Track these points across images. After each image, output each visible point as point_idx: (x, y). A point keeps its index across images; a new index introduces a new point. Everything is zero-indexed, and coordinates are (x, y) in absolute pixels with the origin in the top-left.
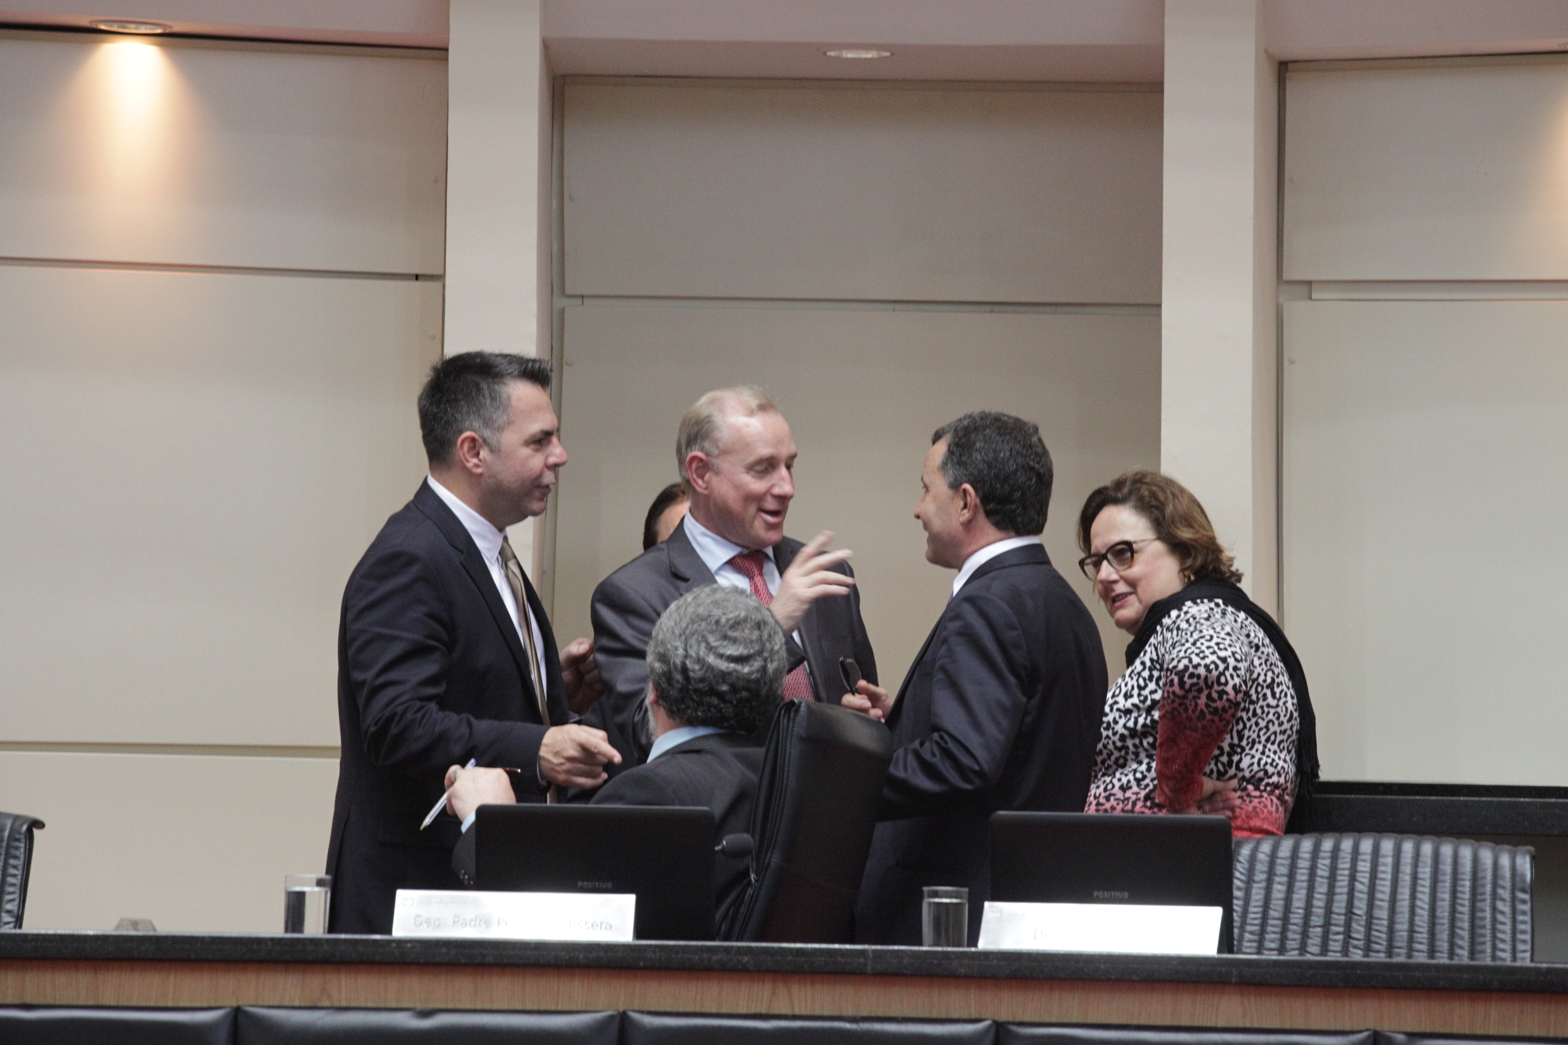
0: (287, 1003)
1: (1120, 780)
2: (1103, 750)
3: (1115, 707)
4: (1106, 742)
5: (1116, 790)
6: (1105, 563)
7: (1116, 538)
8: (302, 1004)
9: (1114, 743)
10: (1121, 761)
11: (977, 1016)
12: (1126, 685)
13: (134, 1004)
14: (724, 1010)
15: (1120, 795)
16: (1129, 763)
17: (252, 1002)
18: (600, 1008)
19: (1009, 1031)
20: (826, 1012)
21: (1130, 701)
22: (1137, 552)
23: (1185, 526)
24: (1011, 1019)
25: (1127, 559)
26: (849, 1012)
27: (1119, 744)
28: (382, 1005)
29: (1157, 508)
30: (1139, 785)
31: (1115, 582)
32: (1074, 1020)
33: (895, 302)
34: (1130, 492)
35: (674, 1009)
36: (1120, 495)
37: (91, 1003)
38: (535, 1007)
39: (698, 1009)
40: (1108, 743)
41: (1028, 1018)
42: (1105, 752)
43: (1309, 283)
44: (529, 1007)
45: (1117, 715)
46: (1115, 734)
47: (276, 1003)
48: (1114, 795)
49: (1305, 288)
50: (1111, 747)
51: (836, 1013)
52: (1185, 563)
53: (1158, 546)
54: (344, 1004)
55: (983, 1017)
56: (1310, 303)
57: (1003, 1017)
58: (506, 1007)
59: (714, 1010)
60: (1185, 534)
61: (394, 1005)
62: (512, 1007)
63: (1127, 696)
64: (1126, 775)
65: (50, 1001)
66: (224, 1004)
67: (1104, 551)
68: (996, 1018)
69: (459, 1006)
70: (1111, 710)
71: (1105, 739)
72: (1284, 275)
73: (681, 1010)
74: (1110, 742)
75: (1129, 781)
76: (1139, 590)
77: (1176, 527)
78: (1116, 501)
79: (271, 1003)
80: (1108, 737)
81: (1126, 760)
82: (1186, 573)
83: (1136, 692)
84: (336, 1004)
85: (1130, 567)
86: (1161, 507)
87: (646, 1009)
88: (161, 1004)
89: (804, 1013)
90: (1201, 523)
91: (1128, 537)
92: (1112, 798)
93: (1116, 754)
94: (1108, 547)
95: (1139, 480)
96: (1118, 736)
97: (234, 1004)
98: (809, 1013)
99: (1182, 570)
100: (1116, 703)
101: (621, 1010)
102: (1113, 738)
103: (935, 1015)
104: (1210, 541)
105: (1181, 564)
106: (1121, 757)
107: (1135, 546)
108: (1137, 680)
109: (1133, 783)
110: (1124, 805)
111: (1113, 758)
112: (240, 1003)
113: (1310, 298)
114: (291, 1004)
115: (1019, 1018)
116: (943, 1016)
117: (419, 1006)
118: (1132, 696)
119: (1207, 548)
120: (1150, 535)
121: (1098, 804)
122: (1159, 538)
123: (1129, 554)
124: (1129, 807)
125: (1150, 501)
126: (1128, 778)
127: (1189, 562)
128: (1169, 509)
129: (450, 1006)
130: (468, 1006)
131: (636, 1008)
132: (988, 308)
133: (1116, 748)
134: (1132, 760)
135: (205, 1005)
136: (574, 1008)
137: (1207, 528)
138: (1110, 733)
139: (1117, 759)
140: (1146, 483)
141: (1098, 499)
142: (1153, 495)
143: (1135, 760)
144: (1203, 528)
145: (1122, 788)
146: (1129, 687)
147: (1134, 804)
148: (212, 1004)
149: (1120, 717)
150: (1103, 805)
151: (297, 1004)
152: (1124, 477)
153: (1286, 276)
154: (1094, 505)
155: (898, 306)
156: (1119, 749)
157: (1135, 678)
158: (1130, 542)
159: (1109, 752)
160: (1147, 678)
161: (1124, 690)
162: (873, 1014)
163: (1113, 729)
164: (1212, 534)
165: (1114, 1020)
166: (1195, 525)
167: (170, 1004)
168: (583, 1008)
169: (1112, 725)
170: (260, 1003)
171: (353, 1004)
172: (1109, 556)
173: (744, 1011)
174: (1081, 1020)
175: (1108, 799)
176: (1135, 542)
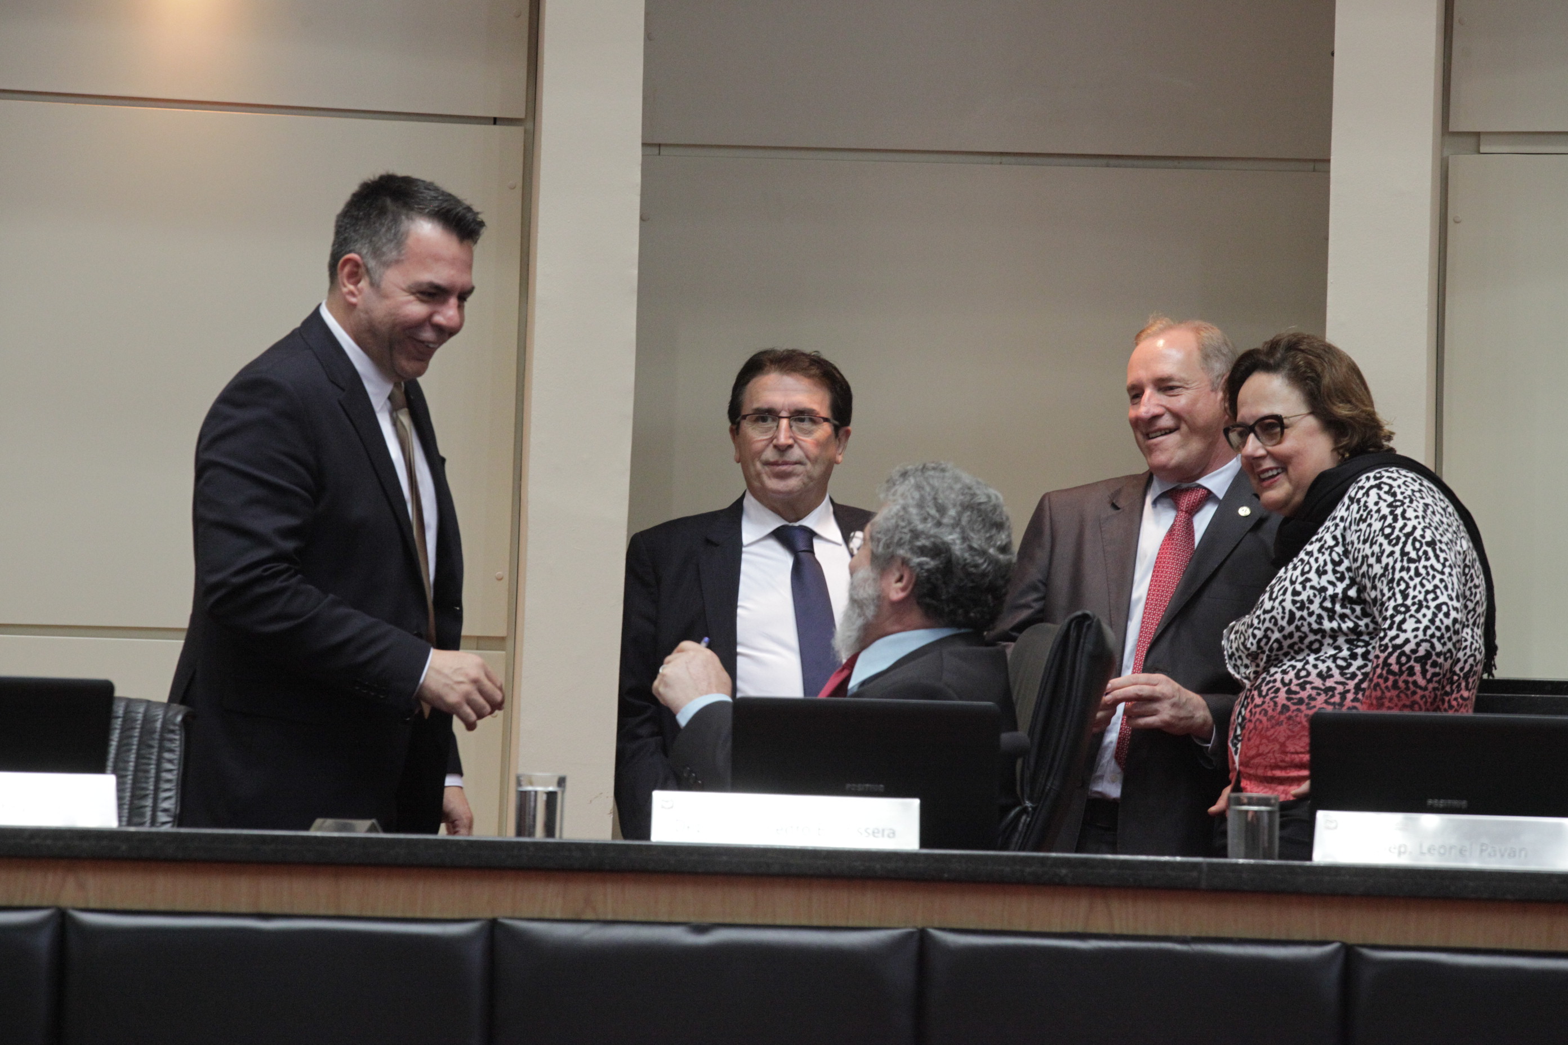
0: (547, 916)
1: (1315, 666)
2: (1295, 633)
3: (1308, 585)
4: (1299, 623)
5: (1313, 677)
6: (1252, 436)
7: (1266, 410)
8: (565, 917)
9: (1310, 624)
10: (1316, 646)
11: (1323, 938)
12: (1317, 560)
13: (379, 914)
14: (1036, 928)
15: (1318, 682)
16: (1325, 648)
17: (510, 914)
18: (896, 925)
19: (1360, 956)
20: (1151, 932)
21: (1325, 578)
22: (1287, 427)
23: (1342, 402)
24: (1361, 942)
25: (1276, 434)
26: (1176, 931)
27: (1315, 626)
28: (652, 919)
29: (1312, 379)
30: (1342, 674)
31: (1262, 458)
32: (1434, 944)
33: (1002, 154)
34: (1284, 359)
35: (980, 927)
36: (1272, 361)
37: (332, 912)
38: (822, 923)
39: (1006, 927)
40: (1302, 625)
41: (1381, 941)
42: (1297, 635)
43: (1478, 134)
44: (816, 922)
45: (1311, 592)
46: (1311, 614)
47: (536, 916)
48: (1311, 683)
49: (1472, 140)
50: (1305, 629)
51: (1162, 933)
52: (1341, 442)
53: (1311, 422)
54: (610, 917)
55: (1330, 938)
56: (1477, 156)
57: (1352, 939)
58: (790, 922)
59: (1023, 928)
60: (1343, 410)
61: (665, 919)
62: (796, 923)
63: (1321, 573)
64: (1324, 661)
65: (287, 910)
66: (480, 916)
67: (1251, 423)
68: (1344, 940)
69: (737, 921)
70: (1304, 588)
71: (1299, 620)
72: (1450, 126)
73: (987, 927)
74: (1305, 624)
75: (1329, 669)
76: (1290, 469)
77: (1334, 404)
78: (1269, 368)
79: (530, 915)
80: (1302, 618)
81: (1322, 644)
82: (1341, 451)
83: (1329, 567)
84: (602, 917)
85: (1280, 443)
86: (1317, 379)
87: (945, 925)
88: (409, 915)
89: (1125, 932)
90: (1360, 396)
91: (1278, 410)
92: (1308, 686)
93: (1312, 637)
94: (1257, 419)
95: (1294, 345)
96: (1314, 617)
97: (489, 915)
98: (1131, 932)
99: (1336, 449)
100: (1308, 580)
101: (920, 926)
102: (1309, 619)
103: (1273, 937)
104: (1369, 417)
105: (1336, 441)
106: (1316, 640)
107: (1285, 421)
108: (1330, 554)
109: (1336, 672)
110: (1328, 697)
111: (1307, 641)
112: (495, 915)
113: (1479, 153)
114: (552, 917)
115: (1371, 941)
116: (1284, 937)
117: (694, 919)
118: (1325, 572)
119: (1365, 425)
120: (1303, 410)
121: (1289, 692)
122: (1312, 413)
123: (1278, 429)
124: (1337, 699)
125: (1305, 372)
126: (1326, 664)
127: (1345, 441)
128: (1326, 380)
129: (728, 920)
130: (748, 920)
131: (936, 925)
132: (1104, 161)
133: (1312, 630)
134: (1329, 644)
135: (457, 916)
136: (866, 924)
137: (1366, 403)
138: (1305, 613)
139: (1312, 643)
140: (1303, 351)
141: (1247, 363)
142: (1309, 364)
143: (1331, 646)
144: (1363, 402)
145: (1320, 675)
146: (1321, 562)
147: (1343, 695)
148: (466, 916)
149: (1315, 596)
150: (1296, 693)
151: (558, 916)
152: (1278, 338)
153: (1452, 128)
154: (1243, 368)
155: (1005, 159)
156: (1315, 632)
157: (1327, 553)
158: (1281, 416)
159: (1303, 635)
160: (1341, 553)
161: (1315, 566)
162: (1204, 934)
163: (1308, 608)
164: (1372, 410)
165: (1480, 944)
166: (1353, 400)
167: (419, 915)
168: (877, 925)
169: (1307, 605)
170: (517, 915)
171: (620, 918)
172: (1257, 429)
173: (1058, 929)
174: (1442, 944)
175: (1302, 687)
176: (1286, 418)
